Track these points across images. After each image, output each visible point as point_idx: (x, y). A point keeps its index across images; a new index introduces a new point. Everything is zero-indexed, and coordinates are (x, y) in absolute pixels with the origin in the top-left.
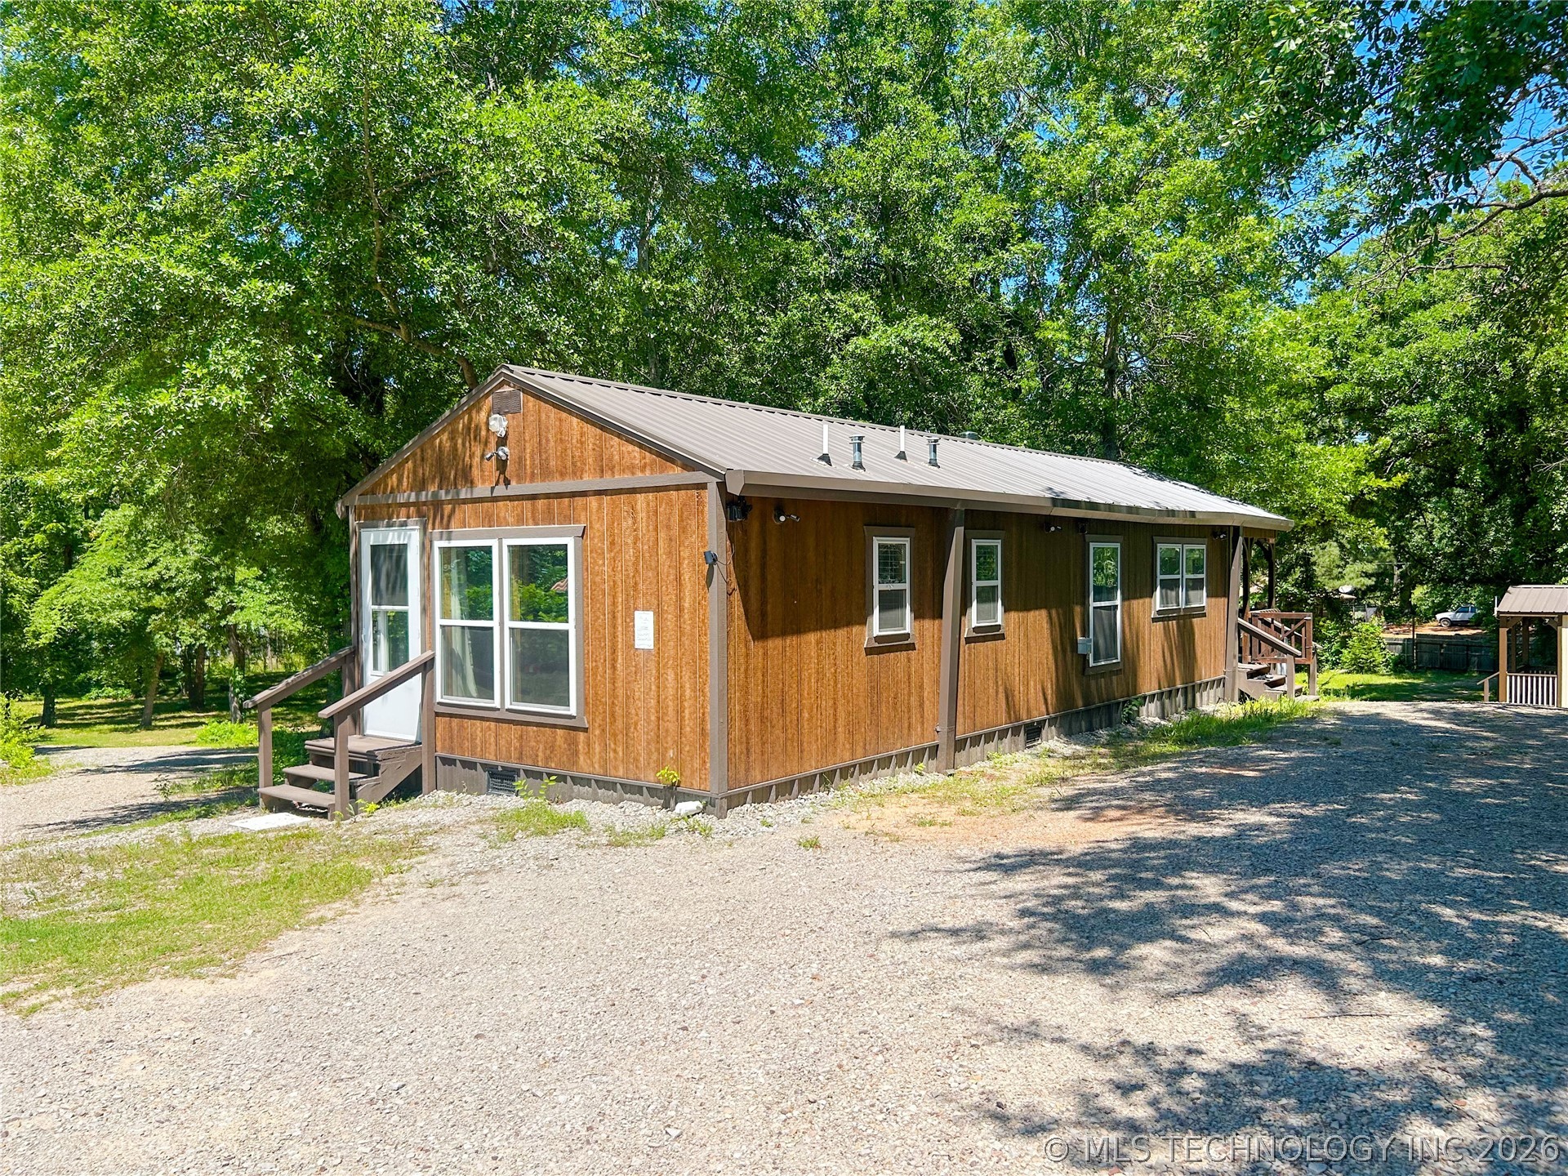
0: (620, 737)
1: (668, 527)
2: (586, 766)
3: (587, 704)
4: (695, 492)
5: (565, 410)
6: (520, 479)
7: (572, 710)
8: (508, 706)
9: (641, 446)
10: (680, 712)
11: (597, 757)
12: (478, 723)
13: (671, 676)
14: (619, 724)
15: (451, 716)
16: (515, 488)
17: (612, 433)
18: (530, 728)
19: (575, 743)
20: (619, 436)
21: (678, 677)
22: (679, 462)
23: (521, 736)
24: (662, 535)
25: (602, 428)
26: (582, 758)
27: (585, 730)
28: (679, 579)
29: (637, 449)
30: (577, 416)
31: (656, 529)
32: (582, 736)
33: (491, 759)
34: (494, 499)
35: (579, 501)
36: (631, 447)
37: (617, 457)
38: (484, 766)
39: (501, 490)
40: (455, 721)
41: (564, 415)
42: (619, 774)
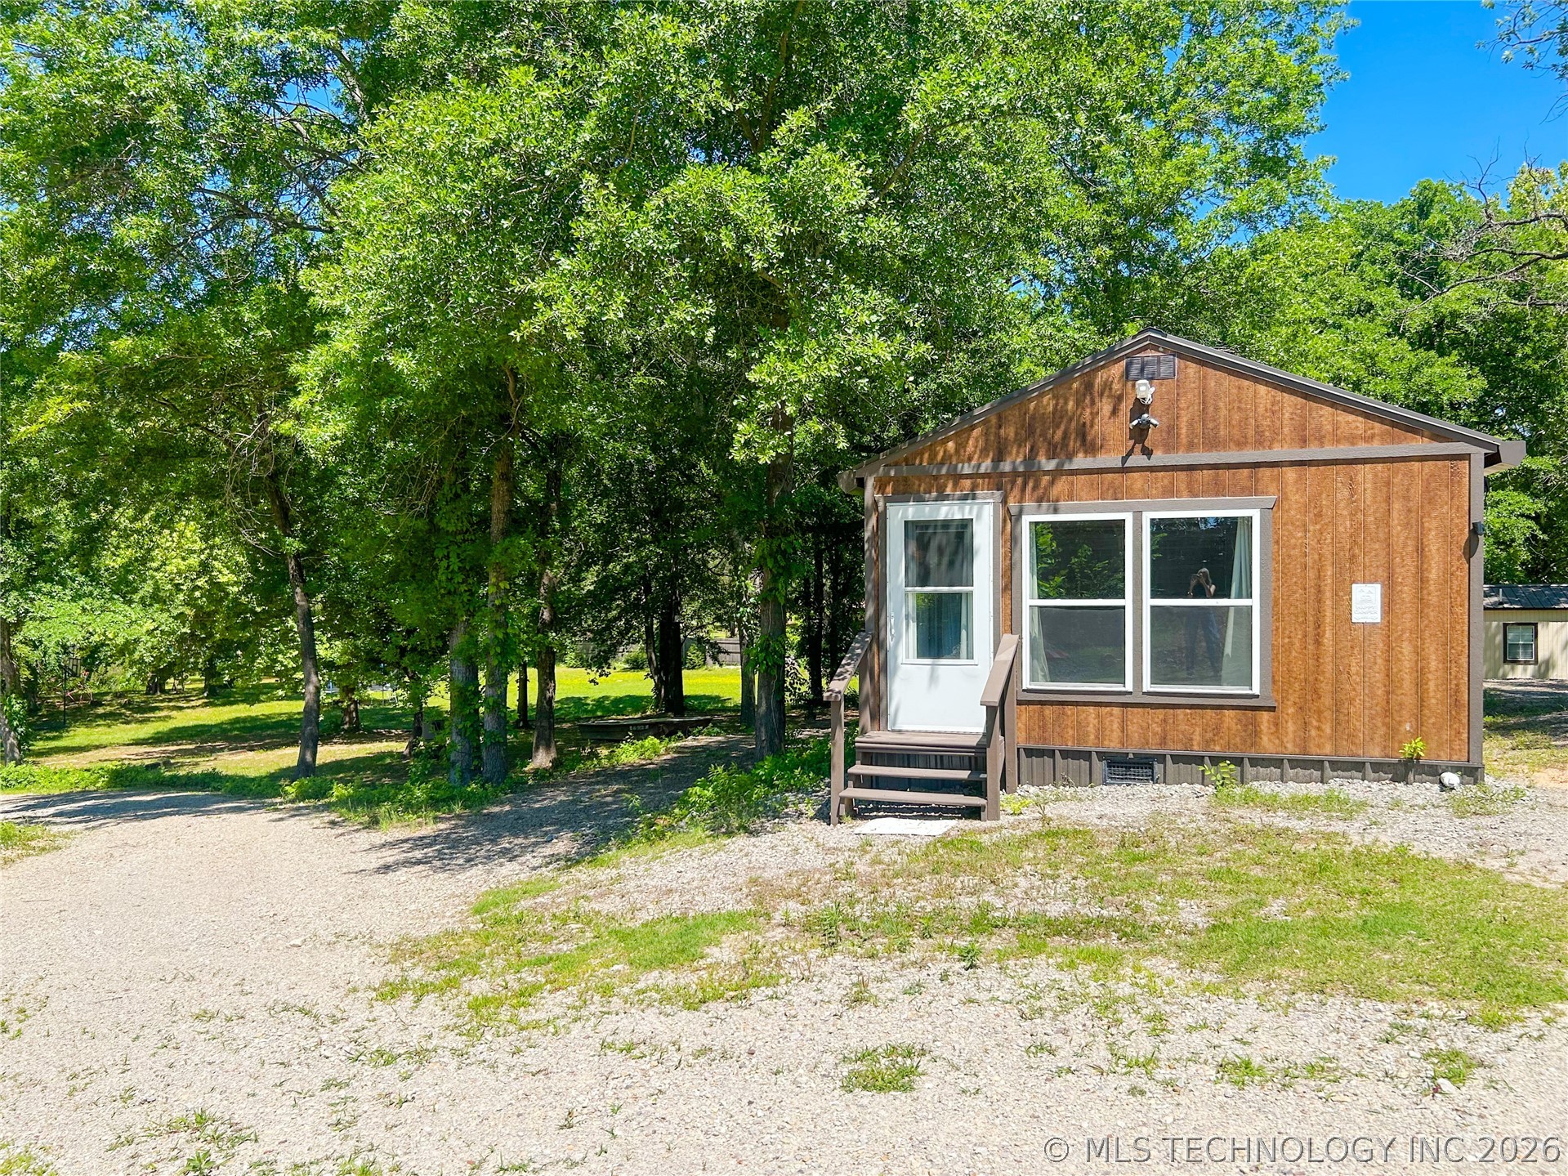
0: (1327, 714)
1: (1406, 498)
2: (1268, 745)
3: (1274, 682)
4: (1448, 463)
5: (1246, 378)
6: (1169, 448)
7: (1256, 690)
8: (1147, 686)
9: (1367, 416)
10: (1420, 684)
11: (1291, 735)
12: (1091, 709)
13: (1407, 648)
14: (1327, 701)
15: (1042, 703)
16: (1159, 458)
17: (1324, 402)
18: (1179, 711)
19: (1255, 724)
20: (1333, 405)
21: (1418, 652)
22: (1426, 433)
23: (1165, 721)
24: (1397, 506)
25: (1306, 397)
26: (1265, 739)
27: (1272, 709)
28: (1421, 550)
29: (1361, 419)
30: (1267, 384)
31: (1388, 500)
32: (1265, 716)
33: (1113, 745)
34: (1124, 470)
35: (1266, 473)
36: (1351, 417)
37: (1329, 428)
38: (1102, 756)
39: (1137, 460)
40: (1048, 710)
41: (1246, 383)
42: (1325, 750)
